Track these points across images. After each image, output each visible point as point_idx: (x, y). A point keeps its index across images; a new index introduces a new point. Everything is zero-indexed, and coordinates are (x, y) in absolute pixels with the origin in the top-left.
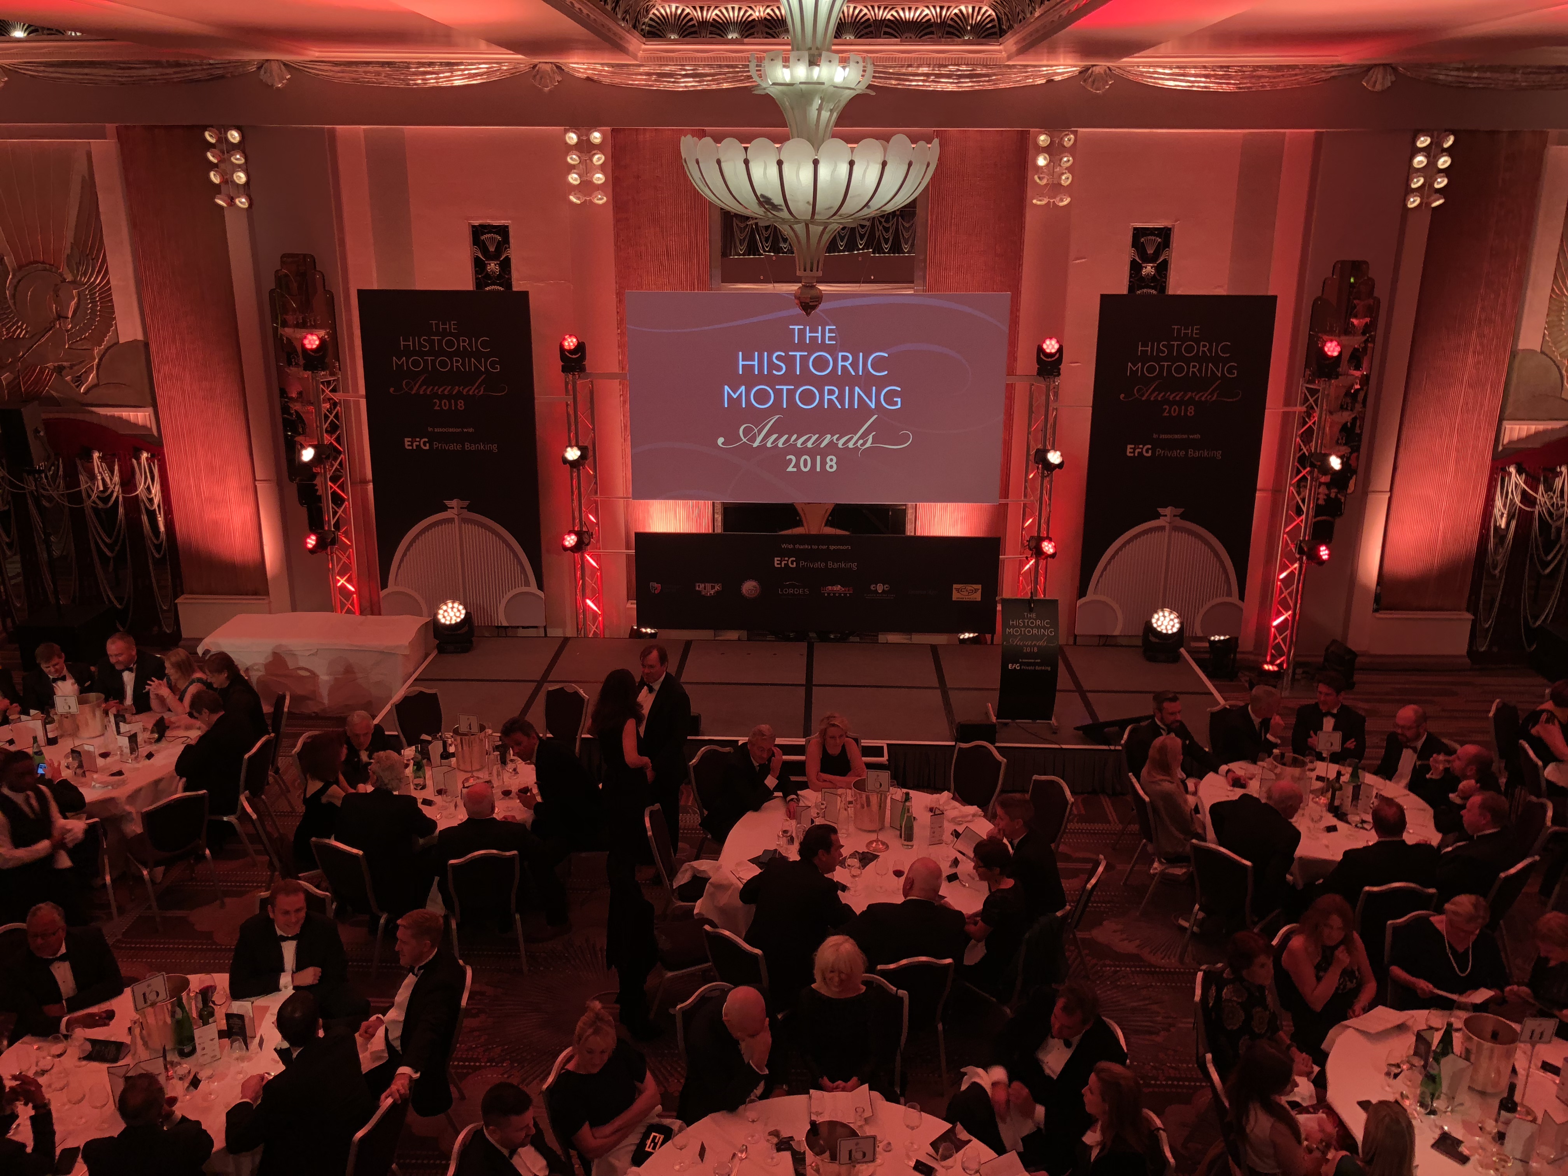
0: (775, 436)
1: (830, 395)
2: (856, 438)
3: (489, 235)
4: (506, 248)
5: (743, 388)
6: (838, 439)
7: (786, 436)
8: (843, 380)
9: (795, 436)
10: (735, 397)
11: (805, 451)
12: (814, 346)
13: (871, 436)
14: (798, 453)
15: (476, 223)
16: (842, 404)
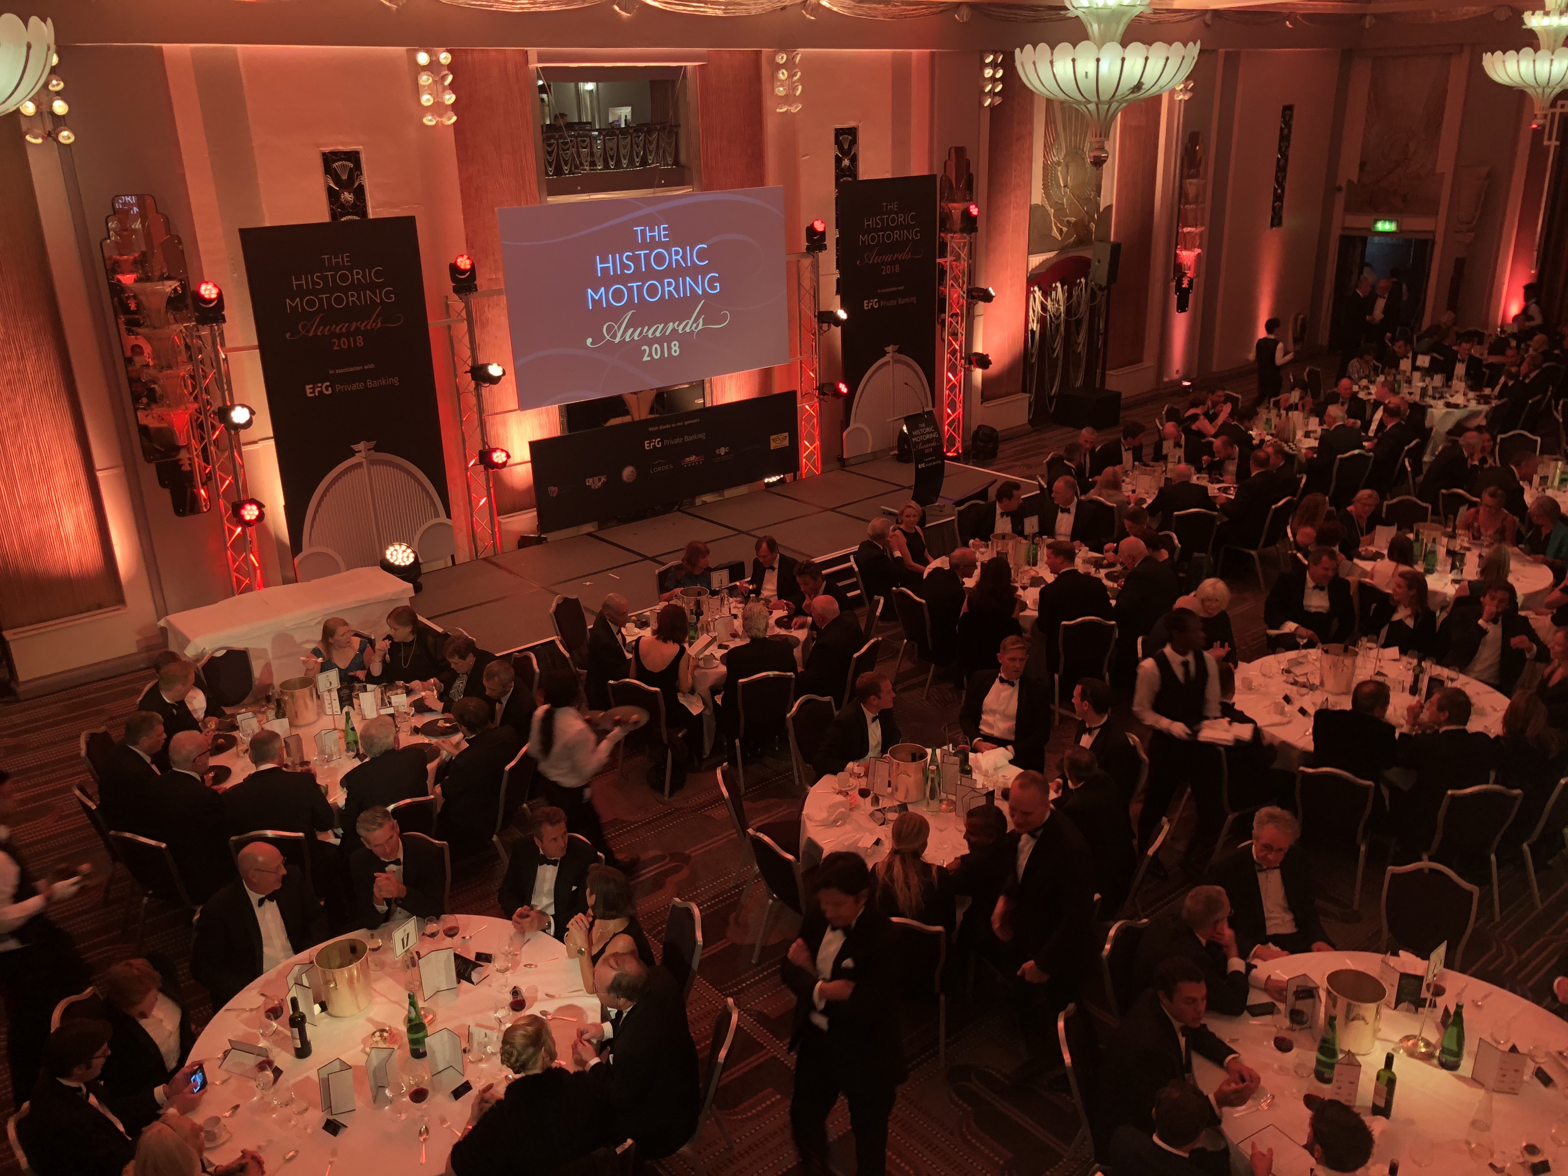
0: (632, 330)
1: (668, 287)
2: (691, 322)
3: (340, 163)
4: (358, 176)
5: (603, 289)
6: (678, 326)
7: (640, 329)
8: (677, 272)
9: (646, 328)
10: (597, 298)
11: (656, 340)
12: (654, 244)
13: (701, 320)
14: (650, 342)
15: (327, 149)
16: (678, 294)
